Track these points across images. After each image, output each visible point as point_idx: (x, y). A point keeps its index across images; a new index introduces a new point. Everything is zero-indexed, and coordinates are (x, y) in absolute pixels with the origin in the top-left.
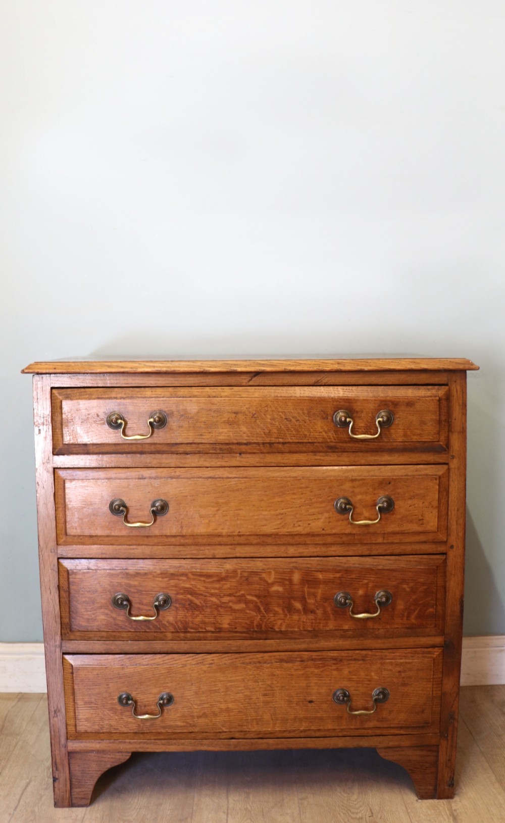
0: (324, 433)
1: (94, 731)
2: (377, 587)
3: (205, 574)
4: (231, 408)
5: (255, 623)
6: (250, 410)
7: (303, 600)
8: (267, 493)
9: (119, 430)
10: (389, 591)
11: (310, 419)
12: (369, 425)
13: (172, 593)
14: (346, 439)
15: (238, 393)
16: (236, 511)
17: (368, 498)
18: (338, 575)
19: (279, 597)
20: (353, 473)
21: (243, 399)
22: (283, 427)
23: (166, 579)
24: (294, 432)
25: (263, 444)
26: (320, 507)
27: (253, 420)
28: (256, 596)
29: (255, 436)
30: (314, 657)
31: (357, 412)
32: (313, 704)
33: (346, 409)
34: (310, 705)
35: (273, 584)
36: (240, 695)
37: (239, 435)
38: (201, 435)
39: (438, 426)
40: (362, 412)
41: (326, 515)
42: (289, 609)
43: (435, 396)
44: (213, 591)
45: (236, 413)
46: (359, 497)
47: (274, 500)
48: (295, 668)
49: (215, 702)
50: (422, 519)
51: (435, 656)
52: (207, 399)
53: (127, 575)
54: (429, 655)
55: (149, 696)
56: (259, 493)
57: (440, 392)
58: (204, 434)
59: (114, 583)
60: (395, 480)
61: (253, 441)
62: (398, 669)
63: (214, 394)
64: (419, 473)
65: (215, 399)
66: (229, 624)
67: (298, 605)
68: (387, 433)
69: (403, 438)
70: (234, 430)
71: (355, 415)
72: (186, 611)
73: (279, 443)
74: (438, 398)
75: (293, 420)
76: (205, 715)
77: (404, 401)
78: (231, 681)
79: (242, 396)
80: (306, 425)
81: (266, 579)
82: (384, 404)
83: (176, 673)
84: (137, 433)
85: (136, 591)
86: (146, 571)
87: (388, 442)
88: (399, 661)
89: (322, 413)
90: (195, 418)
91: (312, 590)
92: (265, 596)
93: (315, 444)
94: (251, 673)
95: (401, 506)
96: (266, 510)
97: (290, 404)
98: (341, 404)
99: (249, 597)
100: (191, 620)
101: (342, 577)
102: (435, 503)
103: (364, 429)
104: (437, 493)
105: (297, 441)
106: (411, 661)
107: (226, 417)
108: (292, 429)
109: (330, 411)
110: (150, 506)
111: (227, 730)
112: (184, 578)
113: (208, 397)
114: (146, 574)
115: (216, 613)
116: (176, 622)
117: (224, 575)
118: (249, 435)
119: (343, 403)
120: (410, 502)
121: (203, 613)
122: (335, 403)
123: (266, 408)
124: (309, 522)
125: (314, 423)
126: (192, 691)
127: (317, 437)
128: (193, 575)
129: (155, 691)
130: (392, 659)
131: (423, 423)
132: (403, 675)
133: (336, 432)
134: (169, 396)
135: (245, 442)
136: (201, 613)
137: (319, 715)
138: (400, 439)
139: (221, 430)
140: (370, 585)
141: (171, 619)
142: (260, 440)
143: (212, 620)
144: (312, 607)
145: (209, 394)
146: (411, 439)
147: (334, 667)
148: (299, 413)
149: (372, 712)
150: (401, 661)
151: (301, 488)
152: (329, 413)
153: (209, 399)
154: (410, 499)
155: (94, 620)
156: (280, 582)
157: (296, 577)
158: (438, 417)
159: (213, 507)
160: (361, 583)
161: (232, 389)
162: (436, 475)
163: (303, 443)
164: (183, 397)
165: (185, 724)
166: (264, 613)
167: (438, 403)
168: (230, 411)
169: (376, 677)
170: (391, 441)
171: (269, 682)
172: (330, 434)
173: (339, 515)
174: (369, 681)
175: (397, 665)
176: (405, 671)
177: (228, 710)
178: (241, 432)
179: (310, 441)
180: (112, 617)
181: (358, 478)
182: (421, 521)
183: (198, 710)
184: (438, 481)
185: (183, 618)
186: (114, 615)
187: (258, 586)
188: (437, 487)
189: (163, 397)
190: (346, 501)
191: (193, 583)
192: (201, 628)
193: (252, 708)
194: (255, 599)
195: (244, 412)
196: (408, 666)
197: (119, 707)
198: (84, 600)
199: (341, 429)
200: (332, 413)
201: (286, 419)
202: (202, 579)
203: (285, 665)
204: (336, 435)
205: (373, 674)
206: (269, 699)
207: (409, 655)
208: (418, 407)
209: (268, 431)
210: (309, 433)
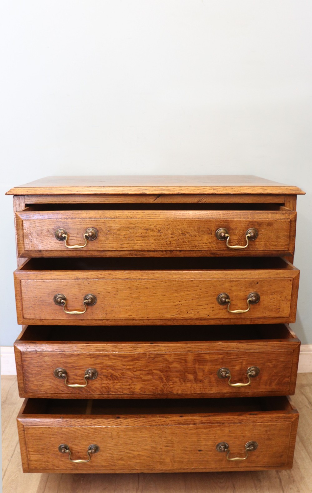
0: (209, 244)
1: (42, 468)
2: (249, 364)
3: (122, 355)
4: (143, 226)
5: (159, 389)
6: (157, 227)
7: (195, 373)
8: (168, 290)
9: (64, 241)
10: (258, 367)
11: (199, 234)
12: (240, 238)
13: (98, 369)
14: (224, 248)
15: (148, 215)
16: (145, 303)
17: (241, 294)
18: (221, 356)
19: (177, 372)
20: (231, 276)
21: (151, 219)
22: (180, 239)
23: (93, 359)
24: (188, 243)
25: (166, 251)
26: (207, 300)
27: (159, 234)
28: (160, 371)
29: (160, 245)
30: (203, 421)
31: (233, 229)
32: (201, 452)
33: (225, 227)
34: (199, 452)
35: (173, 362)
36: (148, 446)
37: (149, 245)
38: (122, 245)
39: (288, 239)
40: (236, 229)
41: (211, 306)
42: (184, 379)
43: (288, 219)
44: (128, 367)
45: (147, 230)
46: (235, 294)
47: (174, 295)
48: (189, 429)
49: (130, 451)
50: (279, 309)
51: (293, 420)
52: (126, 219)
53: (64, 355)
54: (289, 420)
55: (81, 446)
56: (162, 290)
57: (291, 216)
58: (124, 244)
59: (55, 361)
60: (261, 281)
61: (158, 250)
62: (265, 429)
63: (131, 216)
64: (278, 276)
65: (132, 219)
66: (140, 389)
67: (191, 377)
68: (253, 244)
69: (264, 248)
70: (146, 241)
71: (231, 231)
72: (109, 380)
73: (177, 251)
74: (289, 220)
75: (187, 235)
76: (121, 459)
77: (265, 222)
78: (142, 437)
79: (151, 217)
80: (196, 238)
81: (168, 359)
82: (252, 224)
83: (100, 432)
84: (76, 243)
85: (71, 366)
86: (78, 353)
87: (253, 250)
88: (266, 424)
89: (208, 230)
90: (118, 233)
91: (202, 367)
92: (167, 371)
93: (203, 252)
94: (156, 432)
95: (265, 300)
96: (167, 302)
97: (185, 223)
98: (221, 223)
99: (155, 372)
100: (112, 386)
101: (224, 358)
102: (289, 298)
103: (237, 241)
104: (291, 290)
105: (190, 249)
106: (275, 424)
107: (139, 232)
108: (186, 241)
109: (213, 228)
110: (83, 299)
111: (139, 468)
112: (107, 358)
113: (126, 218)
114: (78, 355)
115: (130, 381)
116: (101, 388)
117: (136, 356)
118: (156, 245)
119: (222, 223)
120: (271, 296)
121: (121, 382)
122: (217, 223)
123: (168, 226)
124: (198, 310)
125: (202, 237)
126: (112, 444)
127: (204, 246)
128: (113, 356)
129: (85, 443)
130: (262, 422)
131: (278, 237)
132: (269, 433)
133: (217, 243)
134: (98, 217)
135: (153, 250)
136: (119, 382)
137: (205, 459)
138: (262, 249)
139: (136, 242)
140: (244, 363)
141: (97, 385)
142: (163, 249)
143: (127, 386)
144: (200, 378)
145: (127, 216)
146: (269, 249)
147: (218, 428)
148: (191, 230)
149: (245, 458)
150: (268, 424)
151: (193, 287)
152: (213, 230)
153: (127, 219)
154: (272, 294)
155: (42, 385)
156: (178, 361)
157: (190, 358)
158: (289, 233)
159: (129, 299)
160: (237, 362)
161: (144, 212)
162: (291, 278)
163: (194, 250)
164: (109, 218)
165: (107, 464)
166: (166, 382)
167: (289, 224)
168: (143, 228)
169: (249, 435)
170: (256, 249)
171: (170, 438)
172: (213, 245)
173: (219, 305)
174: (243, 437)
175: (265, 426)
176: (270, 431)
177: (139, 456)
178: (150, 243)
179: (199, 249)
180: (54, 384)
181: (234, 279)
182: (278, 310)
183: (117, 456)
184: (292, 282)
185: (106, 385)
186: (56, 383)
187: (162, 364)
188: (291, 286)
189: (94, 218)
190: (225, 296)
191: (113, 362)
192: (120, 392)
193: (157, 455)
194: (159, 372)
195: (153, 229)
196: (273, 427)
197: (59, 454)
198: (34, 372)
199: (221, 241)
200: (215, 230)
201: (182, 234)
202: (121, 359)
203: (182, 426)
204: (217, 245)
205: (247, 432)
206: (169, 449)
207: (274, 419)
208: (275, 226)
209: (169, 242)
210: (198, 244)
